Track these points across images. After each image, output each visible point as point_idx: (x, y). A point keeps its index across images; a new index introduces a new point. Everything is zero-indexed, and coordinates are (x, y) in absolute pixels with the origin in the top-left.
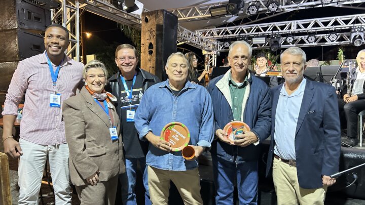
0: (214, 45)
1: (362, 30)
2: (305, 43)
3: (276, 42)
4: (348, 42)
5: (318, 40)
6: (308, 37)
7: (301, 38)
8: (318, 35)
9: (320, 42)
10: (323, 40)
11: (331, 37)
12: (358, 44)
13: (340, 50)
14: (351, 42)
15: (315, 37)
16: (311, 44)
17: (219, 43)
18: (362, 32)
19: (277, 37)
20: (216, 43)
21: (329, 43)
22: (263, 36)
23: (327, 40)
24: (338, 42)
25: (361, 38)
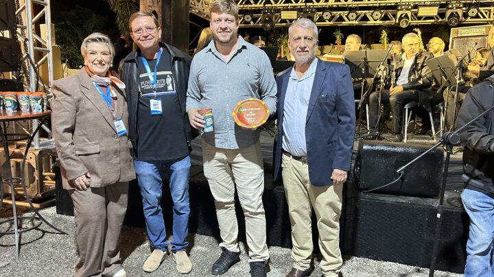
1: (410, 8)
2: (344, 21)
4: (393, 21)
5: (360, 18)
6: (348, 14)
7: (340, 14)
8: (360, 12)
9: (361, 20)
10: (365, 18)
11: (374, 15)
12: (404, 25)
13: (384, 31)
14: (397, 22)
15: (356, 14)
16: (351, 22)
18: (409, 10)
19: (312, 12)
21: (371, 22)
22: (294, 9)
23: (370, 18)
24: (382, 22)
25: (408, 18)
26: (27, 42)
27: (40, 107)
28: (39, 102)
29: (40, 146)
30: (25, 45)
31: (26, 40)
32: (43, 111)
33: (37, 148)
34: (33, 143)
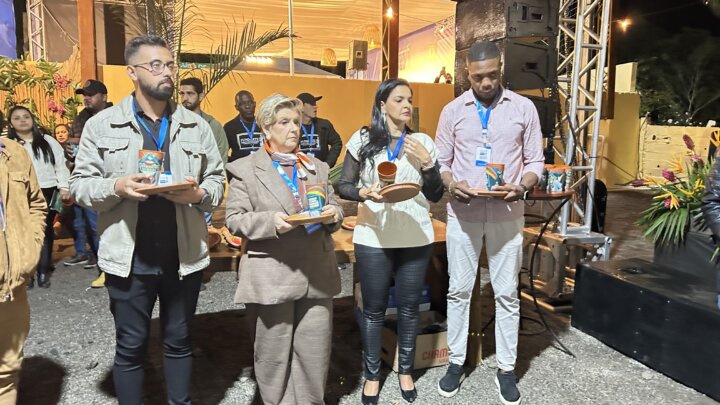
26: (569, 100)
27: (561, 185)
28: (560, 178)
29: (568, 232)
30: (567, 103)
31: (569, 97)
32: (564, 190)
33: (563, 234)
34: (559, 227)
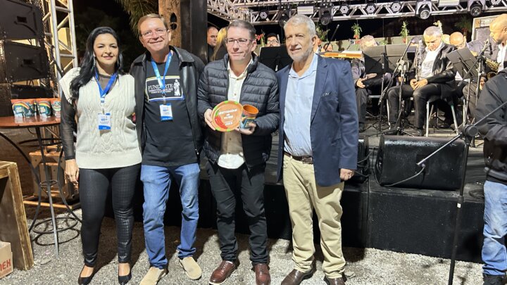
0: (245, 15)
2: (362, 14)
3: (328, 12)
4: (413, 13)
5: (378, 11)
7: (358, 8)
8: (378, 4)
9: (380, 13)
10: (384, 11)
11: (393, 7)
12: (424, 16)
13: (404, 24)
14: (417, 13)
16: (370, 15)
17: (252, 12)
20: (248, 13)
21: (390, 15)
22: (310, 4)
23: (389, 10)
24: (401, 14)
25: (429, 10)
